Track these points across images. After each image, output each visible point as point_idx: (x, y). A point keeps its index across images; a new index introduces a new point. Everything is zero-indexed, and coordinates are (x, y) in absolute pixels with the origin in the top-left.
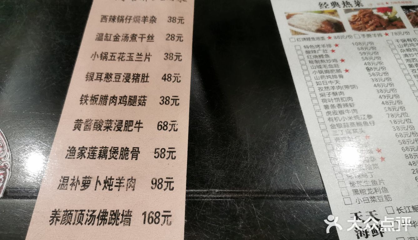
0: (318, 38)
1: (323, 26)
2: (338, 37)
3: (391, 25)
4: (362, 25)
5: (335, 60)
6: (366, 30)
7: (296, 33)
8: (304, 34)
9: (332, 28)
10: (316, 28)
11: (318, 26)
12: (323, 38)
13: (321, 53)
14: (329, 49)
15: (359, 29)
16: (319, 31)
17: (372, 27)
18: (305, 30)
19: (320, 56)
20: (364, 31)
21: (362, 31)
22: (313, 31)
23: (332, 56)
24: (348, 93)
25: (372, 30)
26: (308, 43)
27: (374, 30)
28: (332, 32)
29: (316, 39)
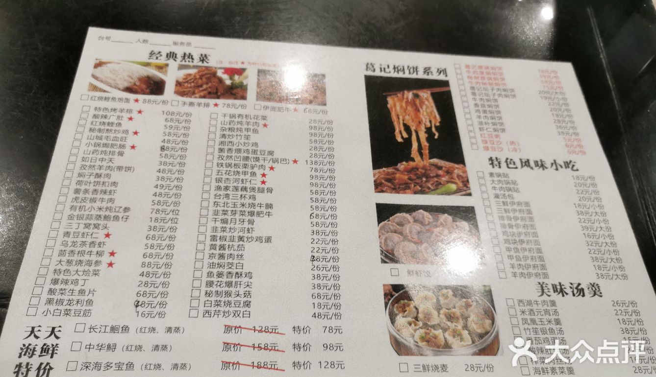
0: (120, 100)
1: (138, 83)
2: (149, 101)
3: (229, 93)
4: (191, 89)
5: (127, 132)
6: (193, 96)
7: (95, 88)
8: (105, 91)
9: (148, 87)
10: (126, 84)
11: (131, 82)
12: (127, 100)
13: (113, 119)
14: (126, 116)
15: (182, 94)
16: (129, 90)
17: (202, 94)
18: (111, 86)
19: (109, 124)
20: (189, 97)
21: (187, 97)
22: (119, 89)
23: (126, 125)
24: (116, 176)
25: (201, 97)
26: (102, 104)
27: (204, 97)
28: (144, 93)
29: (117, 100)
